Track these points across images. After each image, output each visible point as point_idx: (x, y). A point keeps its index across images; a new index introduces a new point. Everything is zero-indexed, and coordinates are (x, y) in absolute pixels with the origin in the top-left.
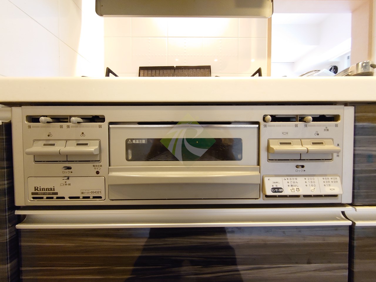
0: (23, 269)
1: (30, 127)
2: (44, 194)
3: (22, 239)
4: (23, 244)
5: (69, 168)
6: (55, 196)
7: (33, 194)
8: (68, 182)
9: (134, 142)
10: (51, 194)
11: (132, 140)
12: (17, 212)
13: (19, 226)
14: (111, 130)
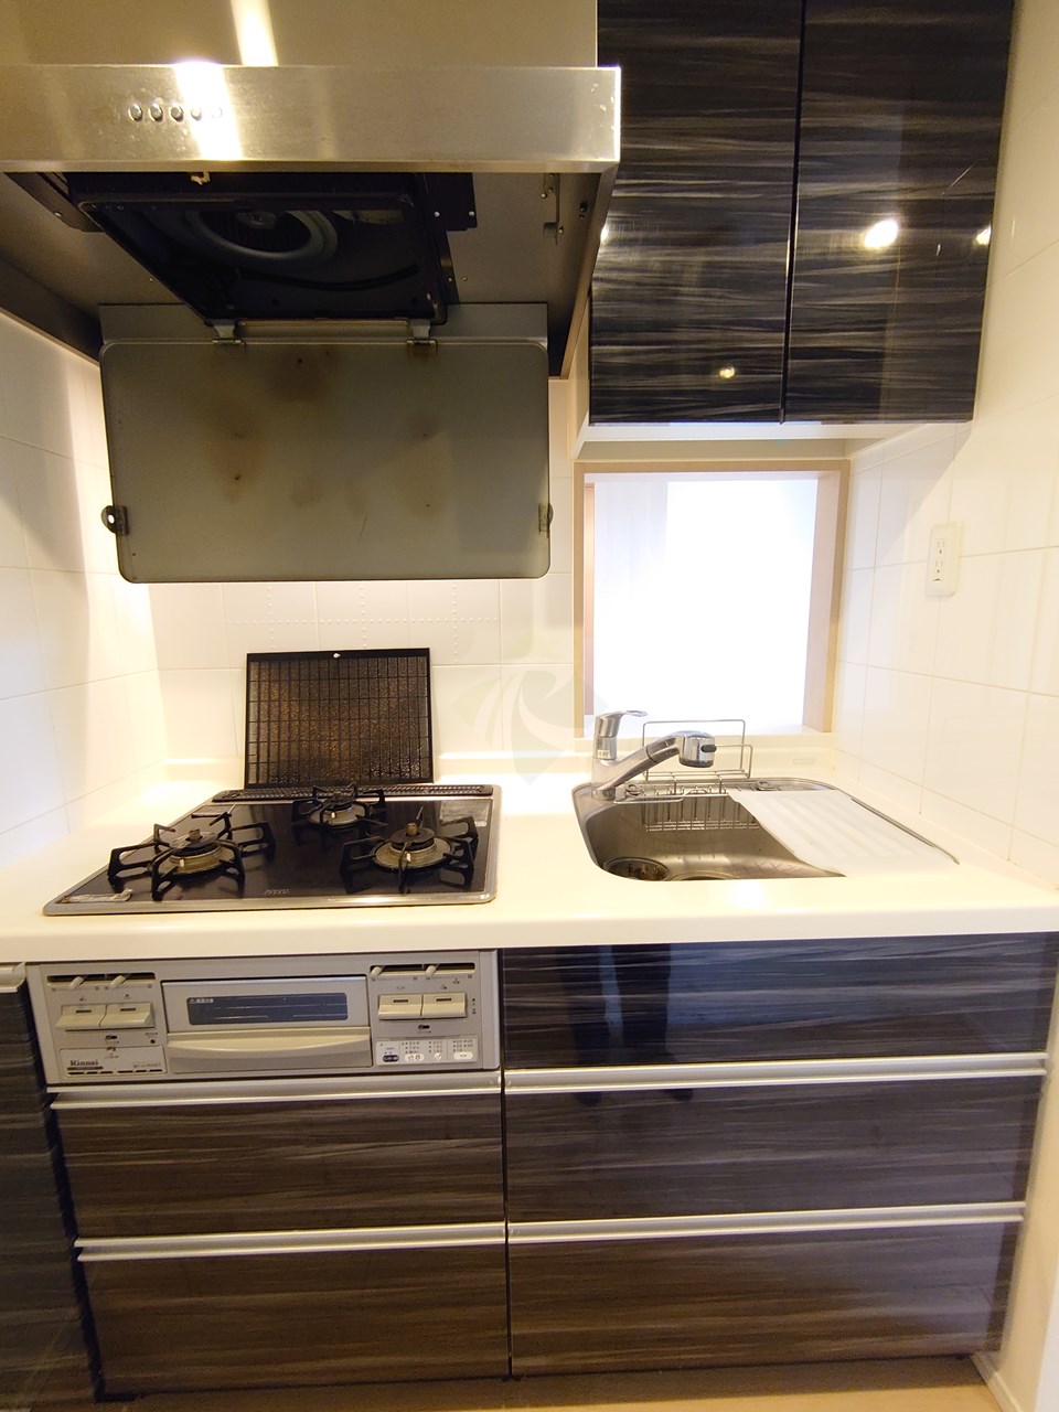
0: (66, 1155)
1: (54, 990)
2: (85, 1069)
3: (60, 1121)
4: (61, 1126)
5: (114, 1037)
6: (100, 1071)
7: (69, 1069)
8: (115, 1054)
9: (198, 1001)
10: (94, 1068)
11: (195, 999)
12: (50, 1090)
13: (54, 1106)
14: (166, 990)
